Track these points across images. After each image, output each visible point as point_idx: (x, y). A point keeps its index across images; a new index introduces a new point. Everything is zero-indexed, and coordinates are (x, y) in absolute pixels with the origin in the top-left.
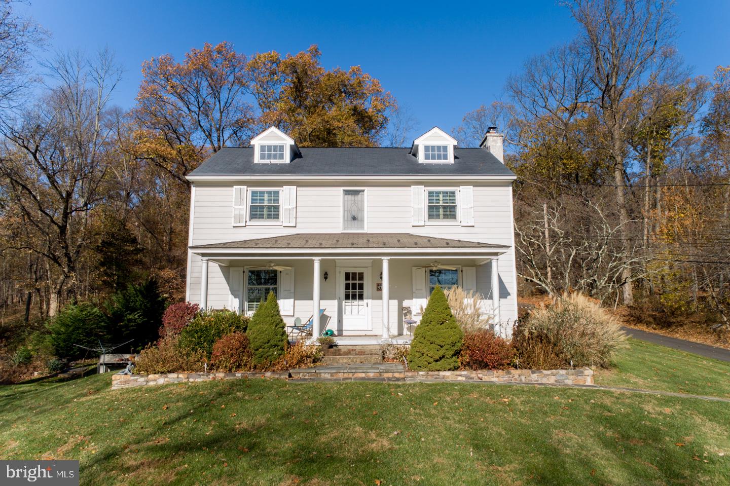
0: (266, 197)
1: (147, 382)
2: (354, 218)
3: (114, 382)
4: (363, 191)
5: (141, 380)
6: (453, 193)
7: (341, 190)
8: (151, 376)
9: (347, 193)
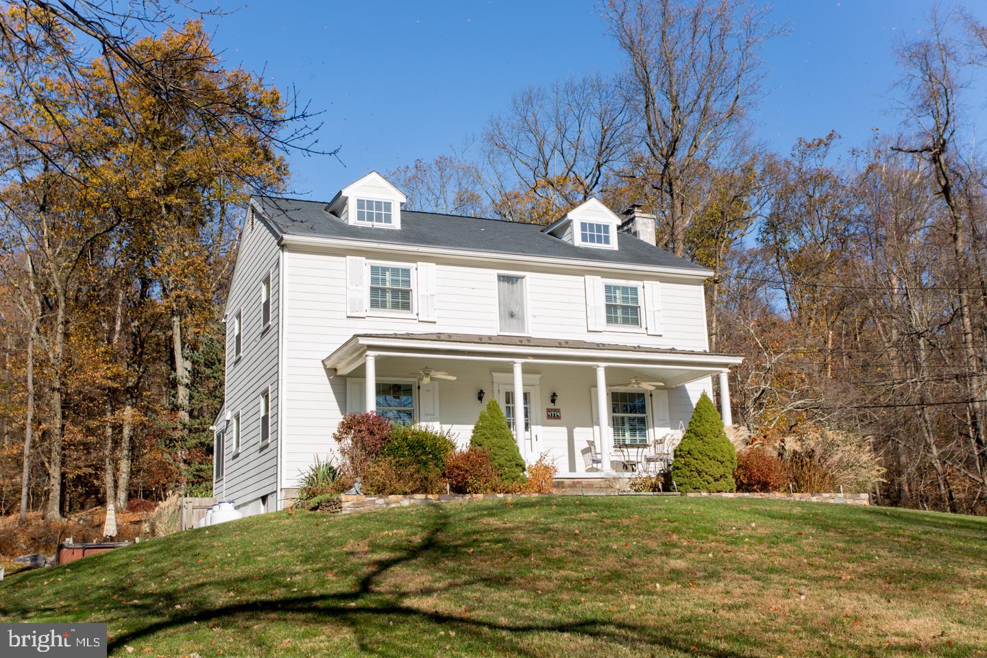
0: (388, 276)
1: (388, 504)
2: (512, 315)
3: (344, 505)
4: (523, 278)
5: (380, 501)
6: (635, 290)
7: (494, 273)
8: (392, 497)
9: (502, 278)
